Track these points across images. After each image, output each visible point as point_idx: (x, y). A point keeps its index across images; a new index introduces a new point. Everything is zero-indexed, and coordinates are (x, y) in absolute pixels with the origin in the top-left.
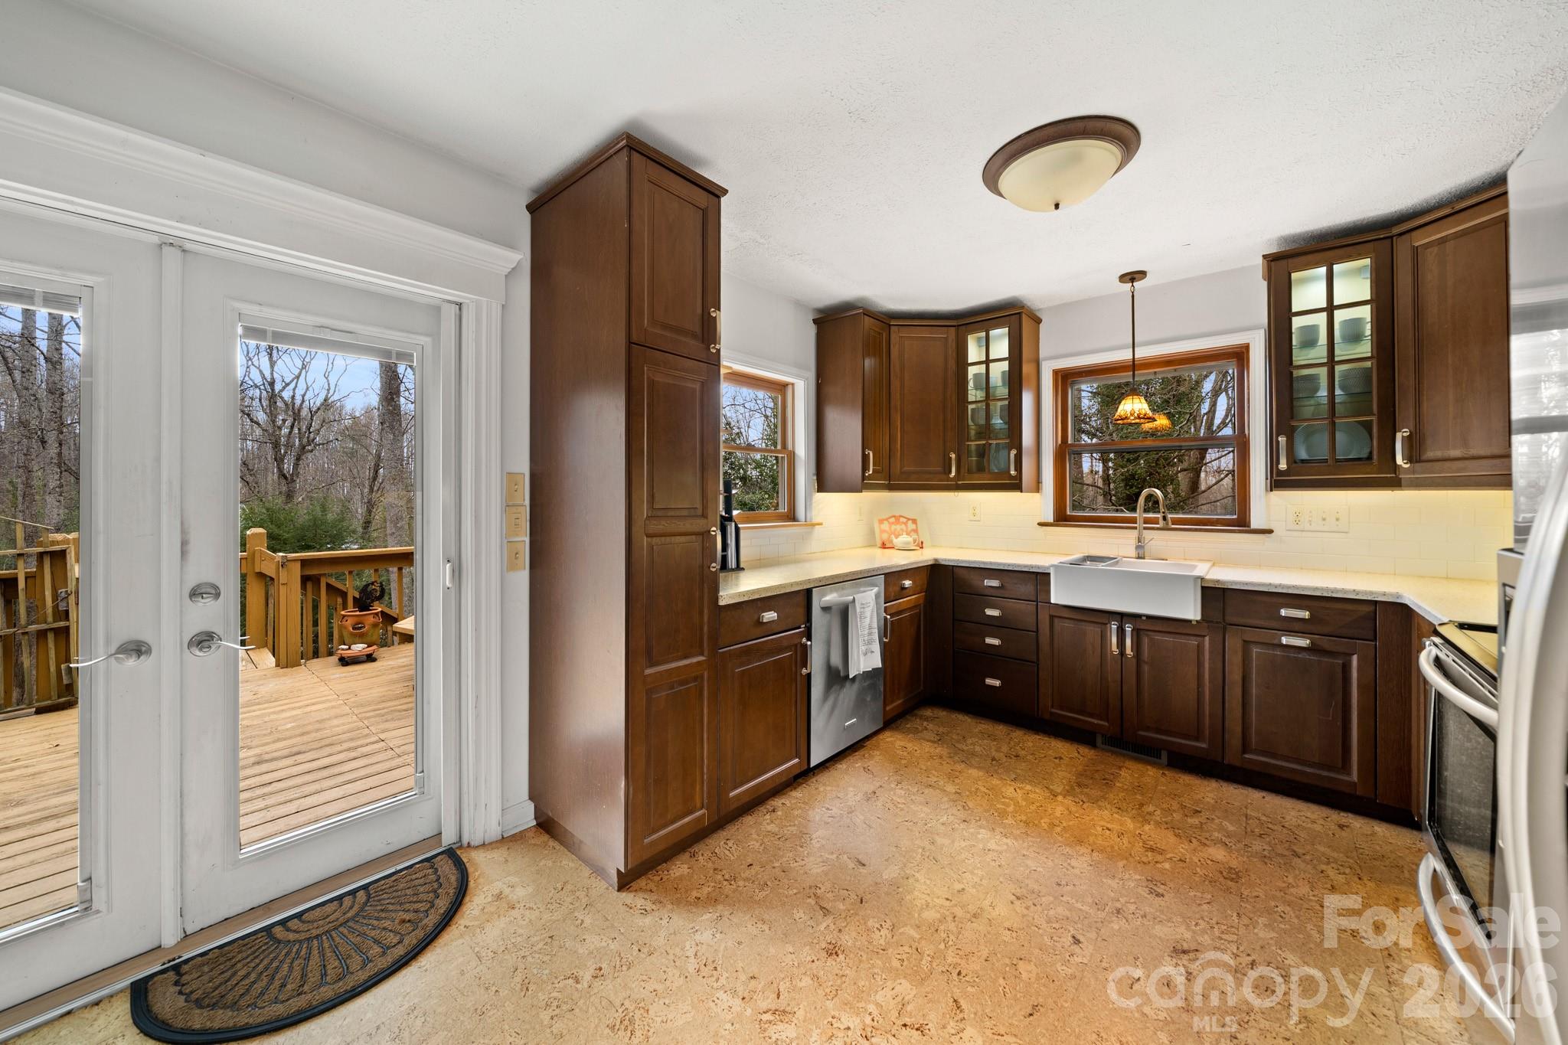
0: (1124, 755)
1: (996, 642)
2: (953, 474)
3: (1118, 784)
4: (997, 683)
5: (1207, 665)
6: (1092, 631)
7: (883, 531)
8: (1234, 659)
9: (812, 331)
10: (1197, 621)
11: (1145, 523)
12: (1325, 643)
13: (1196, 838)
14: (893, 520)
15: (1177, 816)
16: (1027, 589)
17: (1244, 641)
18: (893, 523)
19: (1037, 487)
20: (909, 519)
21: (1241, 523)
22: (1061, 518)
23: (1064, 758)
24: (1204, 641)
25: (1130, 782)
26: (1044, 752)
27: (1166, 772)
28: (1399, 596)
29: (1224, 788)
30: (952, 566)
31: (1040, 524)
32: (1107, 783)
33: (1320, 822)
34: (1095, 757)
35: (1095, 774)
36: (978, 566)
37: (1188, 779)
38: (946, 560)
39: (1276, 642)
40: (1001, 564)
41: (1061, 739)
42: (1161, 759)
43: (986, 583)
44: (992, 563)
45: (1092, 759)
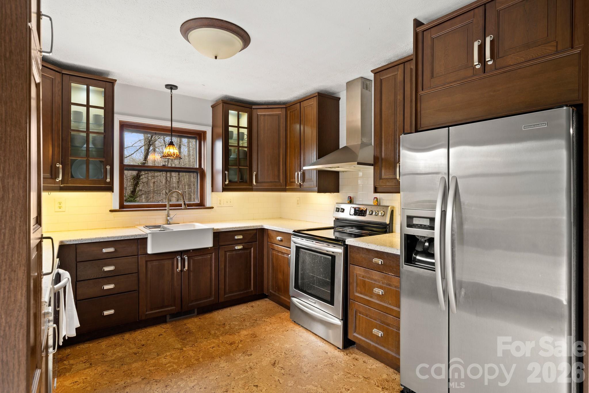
0: (180, 319)
1: (111, 286)
2: (60, 179)
3: (193, 331)
4: (112, 312)
5: (213, 265)
6: (167, 263)
10: (211, 247)
12: (246, 246)
13: (235, 332)
15: (222, 329)
16: (132, 249)
17: (225, 251)
21: (201, 205)
22: (122, 207)
23: (162, 333)
24: (212, 255)
25: (196, 328)
26: (151, 336)
27: (200, 317)
28: (262, 226)
29: (219, 313)
30: (76, 244)
31: (111, 211)
32: (190, 333)
33: (248, 308)
34: (172, 326)
35: (182, 332)
36: (99, 241)
37: (208, 316)
38: (70, 241)
39: (234, 249)
40: (115, 237)
41: (149, 327)
42: (194, 313)
43: (104, 250)
44: (108, 238)
45: (172, 328)
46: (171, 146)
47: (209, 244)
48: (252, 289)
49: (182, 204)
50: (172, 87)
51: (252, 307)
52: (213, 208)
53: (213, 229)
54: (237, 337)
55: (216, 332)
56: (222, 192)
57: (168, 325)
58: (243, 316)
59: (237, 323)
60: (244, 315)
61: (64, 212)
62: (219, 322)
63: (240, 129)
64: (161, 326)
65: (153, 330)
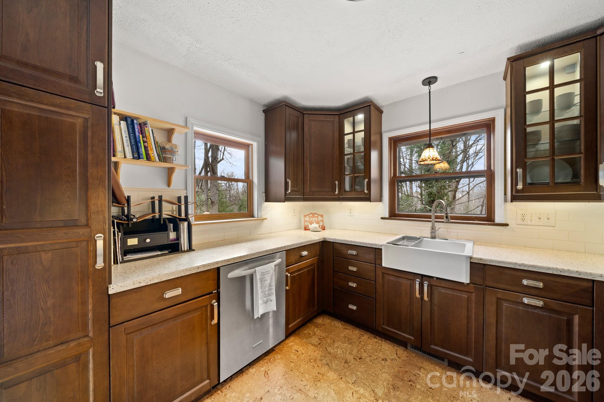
1: (354, 285)
2: (337, 192)
3: (418, 386)
4: (355, 308)
6: (406, 283)
7: (305, 221)
8: (491, 309)
9: (262, 116)
10: (467, 284)
11: (436, 218)
12: (554, 304)
14: (311, 215)
16: (370, 257)
17: (497, 298)
18: (311, 217)
19: (380, 200)
20: (319, 215)
21: (489, 220)
22: (393, 215)
23: (388, 360)
24: (471, 295)
26: (377, 354)
30: (333, 242)
31: (382, 218)
32: (411, 385)
34: (406, 359)
35: (405, 376)
36: (345, 243)
38: (329, 239)
39: (519, 301)
41: (390, 341)
43: (350, 252)
45: (404, 360)
47: (462, 277)
49: (444, 215)
52: (507, 225)
53: (471, 258)
56: (512, 202)
57: (405, 353)
64: (398, 348)
65: (386, 348)
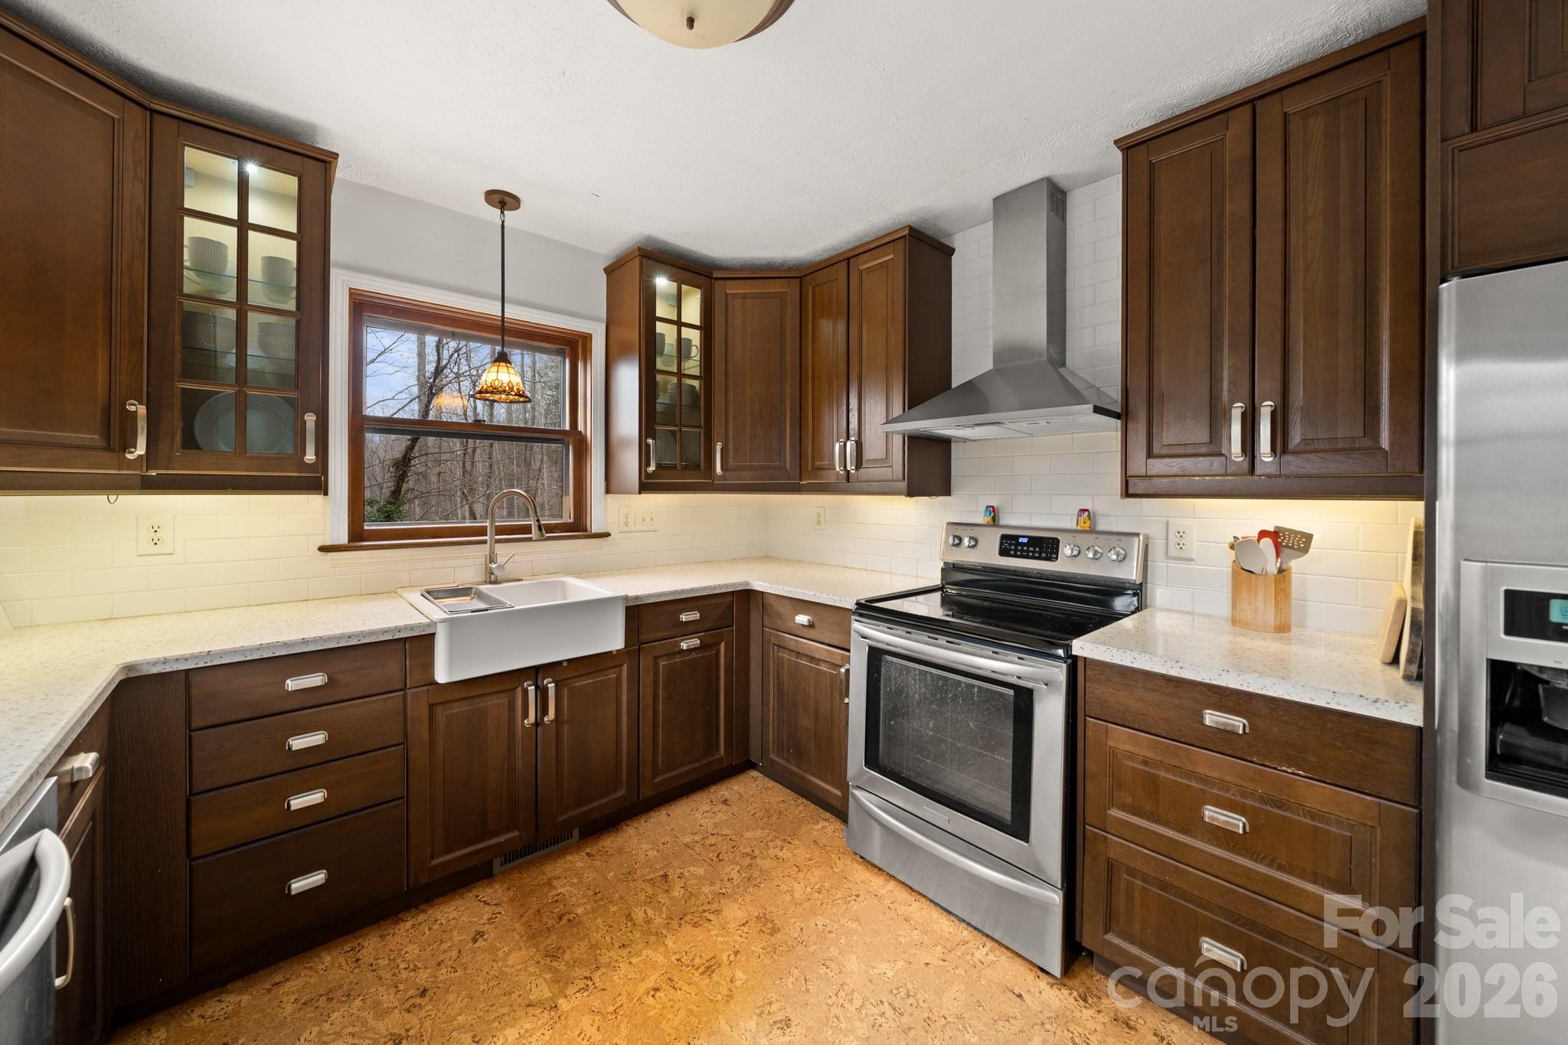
0: (532, 862)
1: (314, 799)
2: (139, 451)
3: (580, 911)
4: (317, 878)
5: (625, 696)
6: (495, 704)
8: (646, 680)
10: (620, 650)
12: (708, 638)
13: (704, 911)
15: (663, 898)
16: (389, 670)
17: (655, 658)
22: (358, 537)
23: (484, 929)
24: (621, 671)
25: (584, 896)
26: (449, 944)
27: (588, 850)
28: (747, 584)
29: (641, 830)
30: (187, 671)
31: (324, 549)
32: (569, 920)
33: (715, 809)
34: (511, 893)
35: (545, 919)
36: (271, 655)
37: (610, 842)
38: (165, 661)
39: (677, 649)
40: (330, 639)
41: (440, 899)
42: (571, 837)
43: (292, 684)
44: (304, 642)
45: (512, 900)
46: (502, 364)
47: (614, 640)
48: (722, 752)
49: (531, 525)
50: (503, 200)
51: (725, 802)
52: (607, 535)
53: (626, 598)
54: (722, 936)
55: (650, 913)
56: (640, 493)
57: (497, 886)
58: (712, 840)
59: (701, 871)
60: (712, 835)
61: (172, 554)
62: (648, 870)
63: (683, 329)
64: (475, 892)
65: (454, 914)
